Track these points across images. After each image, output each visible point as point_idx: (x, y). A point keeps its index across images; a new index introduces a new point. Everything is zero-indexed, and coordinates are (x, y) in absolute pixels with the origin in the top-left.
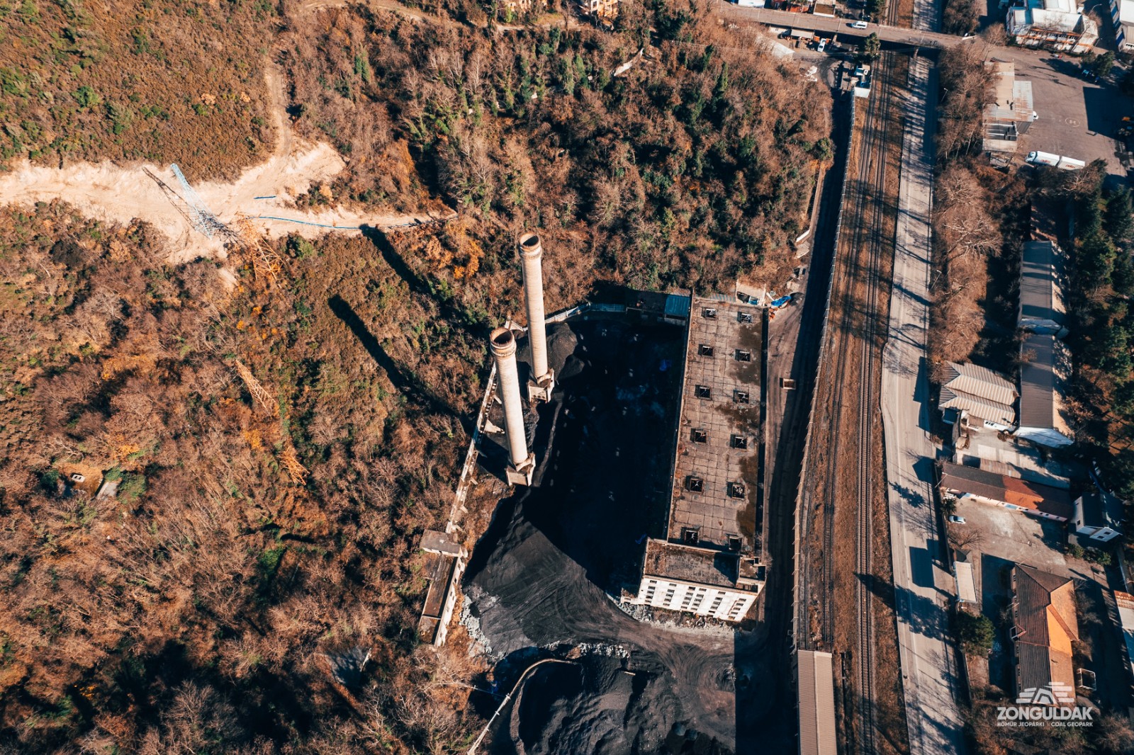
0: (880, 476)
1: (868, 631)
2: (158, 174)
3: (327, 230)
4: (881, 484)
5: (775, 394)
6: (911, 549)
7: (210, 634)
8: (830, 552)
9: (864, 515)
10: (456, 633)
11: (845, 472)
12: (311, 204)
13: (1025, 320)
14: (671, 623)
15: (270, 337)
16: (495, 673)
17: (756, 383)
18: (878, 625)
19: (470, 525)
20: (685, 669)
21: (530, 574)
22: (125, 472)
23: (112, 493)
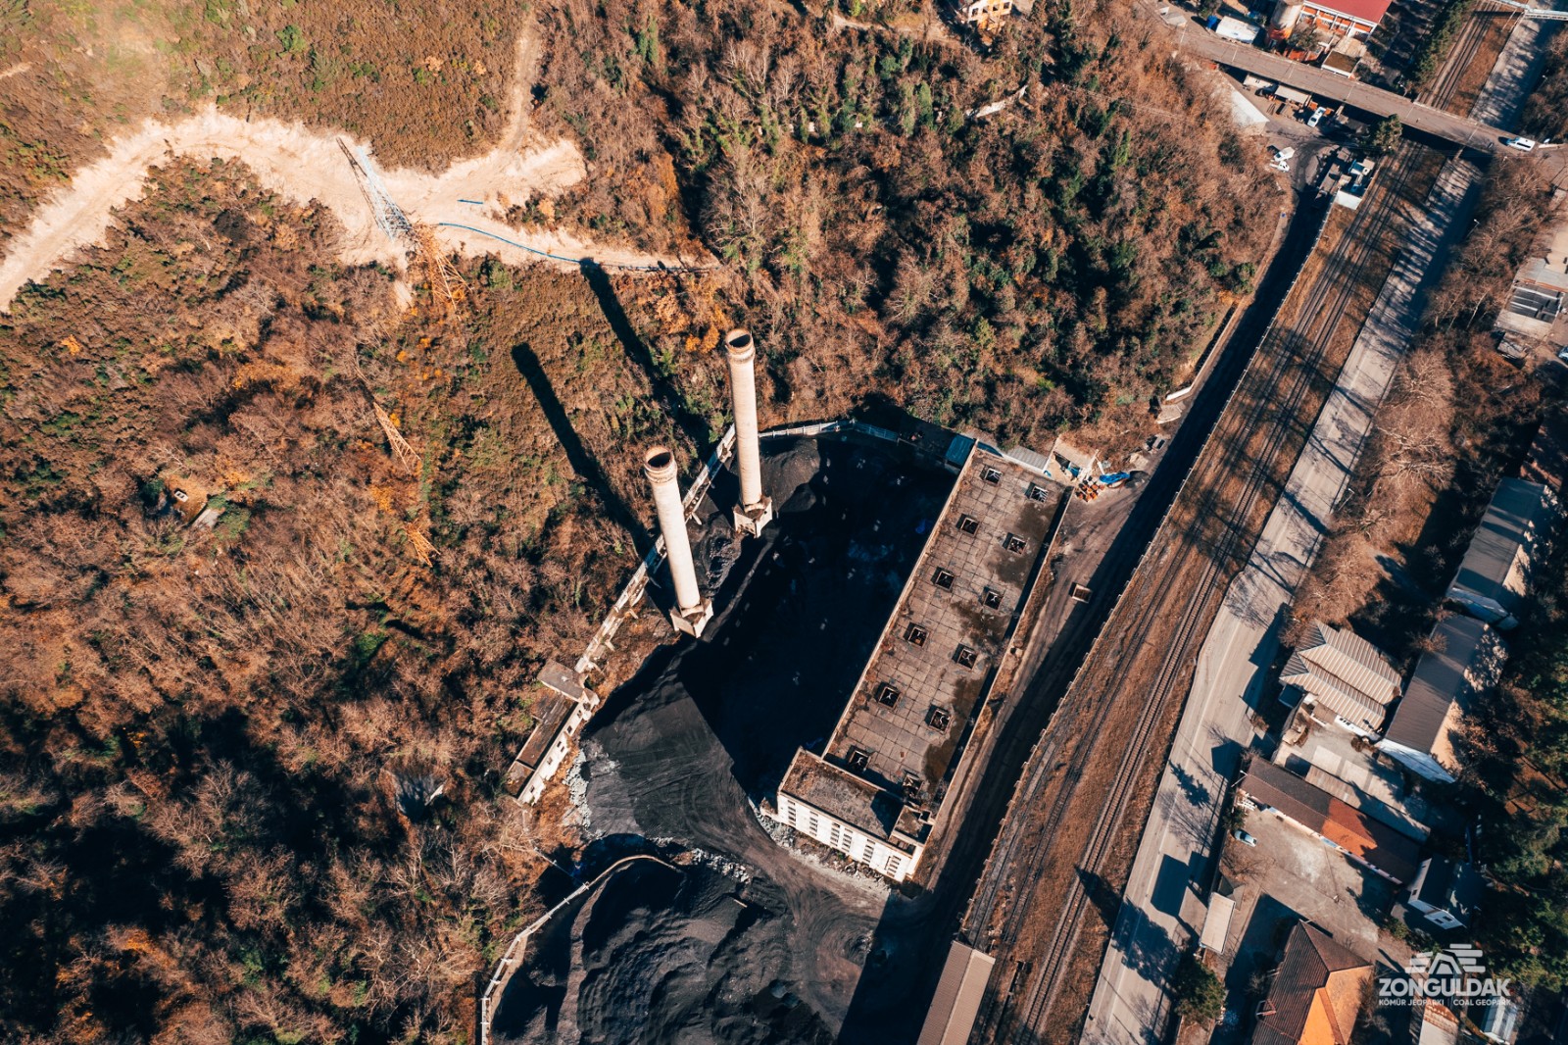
0: (1160, 751)
1: (1065, 946)
2: (352, 148)
3: (537, 258)
4: (1158, 761)
5: (1058, 602)
6: (1166, 858)
7: (277, 713)
8: (1054, 830)
9: (1119, 795)
10: (556, 792)
11: (1116, 728)
12: (524, 221)
13: (1457, 591)
14: (814, 858)
15: (432, 378)
16: (585, 854)
17: (1018, 585)
18: (1082, 941)
19: (613, 668)
20: (811, 920)
21: (663, 748)
22: (231, 502)
23: (211, 524)
